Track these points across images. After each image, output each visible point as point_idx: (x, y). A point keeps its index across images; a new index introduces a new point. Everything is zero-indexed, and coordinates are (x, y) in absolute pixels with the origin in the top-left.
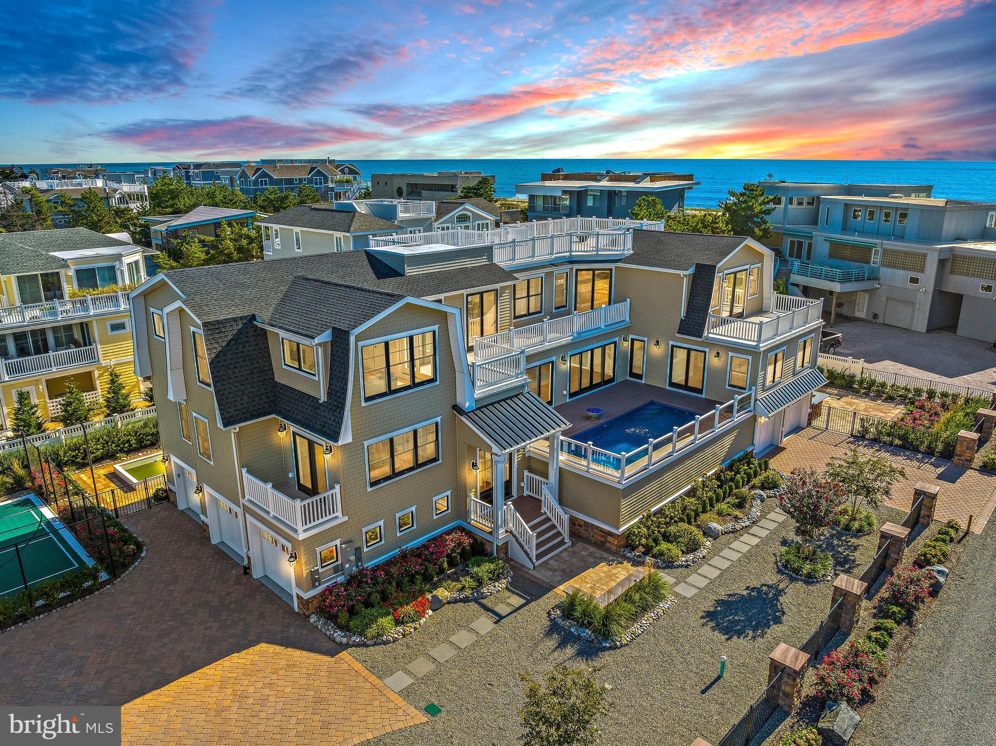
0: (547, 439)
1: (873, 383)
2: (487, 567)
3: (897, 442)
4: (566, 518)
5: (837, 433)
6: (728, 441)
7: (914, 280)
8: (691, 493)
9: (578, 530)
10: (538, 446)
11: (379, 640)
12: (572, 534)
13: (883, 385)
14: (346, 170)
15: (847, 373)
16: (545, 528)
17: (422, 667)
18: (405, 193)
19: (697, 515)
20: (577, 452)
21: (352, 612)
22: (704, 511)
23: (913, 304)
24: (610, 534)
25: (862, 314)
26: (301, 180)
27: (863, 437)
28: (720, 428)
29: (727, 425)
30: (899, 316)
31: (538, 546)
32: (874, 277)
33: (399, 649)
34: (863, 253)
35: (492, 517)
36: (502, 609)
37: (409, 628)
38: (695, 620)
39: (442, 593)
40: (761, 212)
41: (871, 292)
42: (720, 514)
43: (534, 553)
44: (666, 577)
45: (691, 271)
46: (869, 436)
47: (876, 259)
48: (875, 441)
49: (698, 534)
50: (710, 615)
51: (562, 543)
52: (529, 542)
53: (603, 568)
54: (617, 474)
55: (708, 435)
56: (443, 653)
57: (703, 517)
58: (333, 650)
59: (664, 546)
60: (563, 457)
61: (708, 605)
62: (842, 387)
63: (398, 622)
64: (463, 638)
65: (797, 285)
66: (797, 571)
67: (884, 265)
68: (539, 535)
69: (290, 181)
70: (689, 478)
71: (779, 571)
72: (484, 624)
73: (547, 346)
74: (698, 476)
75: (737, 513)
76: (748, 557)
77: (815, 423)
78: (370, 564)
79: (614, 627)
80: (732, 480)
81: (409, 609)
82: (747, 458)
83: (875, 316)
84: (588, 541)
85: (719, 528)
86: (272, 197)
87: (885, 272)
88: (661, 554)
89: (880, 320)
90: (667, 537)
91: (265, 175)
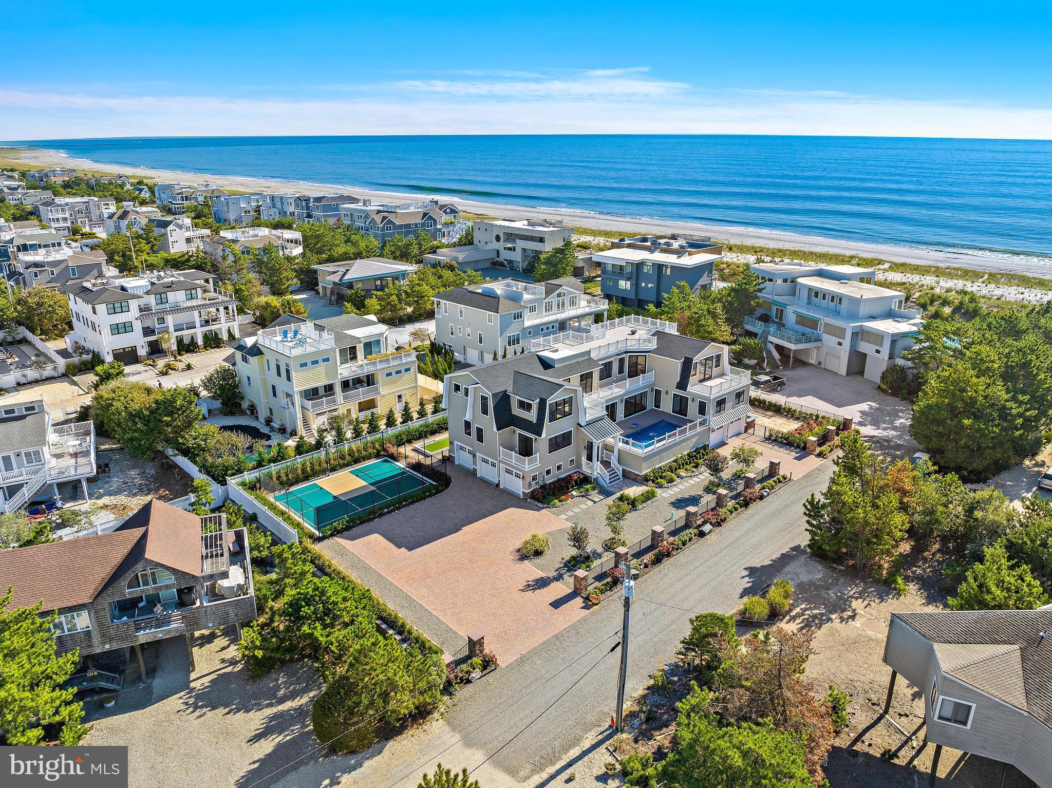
0: (613, 438)
1: (790, 409)
2: (589, 486)
3: (785, 441)
4: (621, 469)
5: (758, 436)
6: (694, 440)
7: (840, 344)
8: (676, 461)
9: (625, 474)
10: (610, 440)
11: (554, 506)
12: (623, 476)
13: (795, 411)
14: (448, 211)
15: (778, 404)
16: (613, 473)
17: (570, 513)
18: (502, 240)
19: (676, 469)
20: (627, 443)
21: (544, 497)
22: (679, 468)
23: (839, 358)
24: (638, 475)
25: (813, 361)
26: (416, 224)
27: (770, 439)
28: (688, 434)
29: (693, 432)
30: (832, 364)
31: (610, 479)
32: (818, 340)
33: (561, 508)
34: (813, 324)
35: (591, 467)
36: (596, 499)
37: (564, 503)
38: (666, 504)
39: (574, 493)
40: (755, 291)
41: (818, 348)
42: (686, 470)
43: (608, 482)
44: (659, 491)
45: (683, 360)
46: (773, 438)
47: (821, 328)
48: (775, 440)
49: (675, 477)
50: (672, 503)
51: (619, 478)
52: (606, 477)
53: (635, 487)
54: (641, 451)
55: (683, 437)
56: (577, 510)
57: (679, 471)
58: (539, 509)
59: (659, 480)
60: (621, 445)
61: (673, 500)
62: (774, 411)
63: (560, 501)
64: (583, 507)
65: (772, 343)
66: (710, 490)
67: (824, 332)
68: (610, 475)
69: (408, 226)
70: (674, 455)
71: (704, 491)
72: (590, 503)
73: (614, 395)
74: (679, 453)
75: (694, 470)
76: (693, 485)
77: (749, 431)
78: (548, 482)
79: (637, 503)
80: (695, 456)
81: (563, 497)
82: (705, 447)
83: (820, 364)
84: (629, 478)
85: (684, 474)
86: (399, 244)
87: (826, 337)
88: (658, 483)
89: (822, 366)
90: (661, 477)
91: (390, 222)
